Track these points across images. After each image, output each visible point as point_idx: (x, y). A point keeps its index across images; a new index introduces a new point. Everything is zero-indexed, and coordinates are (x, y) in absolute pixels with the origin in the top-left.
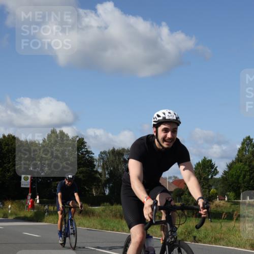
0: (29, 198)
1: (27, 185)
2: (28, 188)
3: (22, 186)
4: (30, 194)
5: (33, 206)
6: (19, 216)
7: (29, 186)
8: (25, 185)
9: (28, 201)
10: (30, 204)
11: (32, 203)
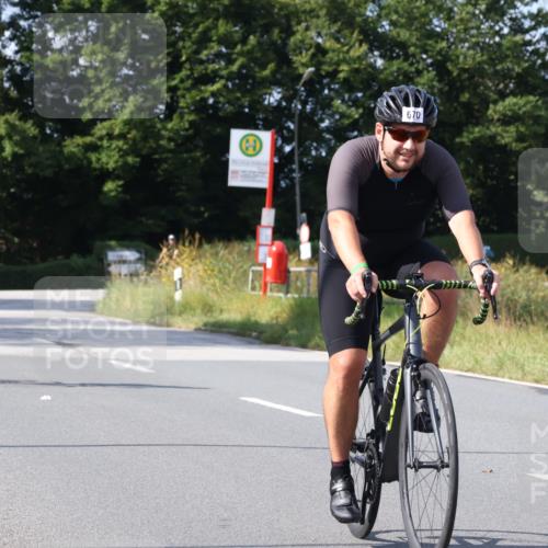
0: (265, 234)
1: (254, 175)
2: (261, 192)
3: (232, 182)
4: (268, 216)
5: (282, 275)
6: (225, 317)
7: (263, 182)
8: (246, 176)
9: (263, 251)
10: (270, 263)
11: (281, 261)
